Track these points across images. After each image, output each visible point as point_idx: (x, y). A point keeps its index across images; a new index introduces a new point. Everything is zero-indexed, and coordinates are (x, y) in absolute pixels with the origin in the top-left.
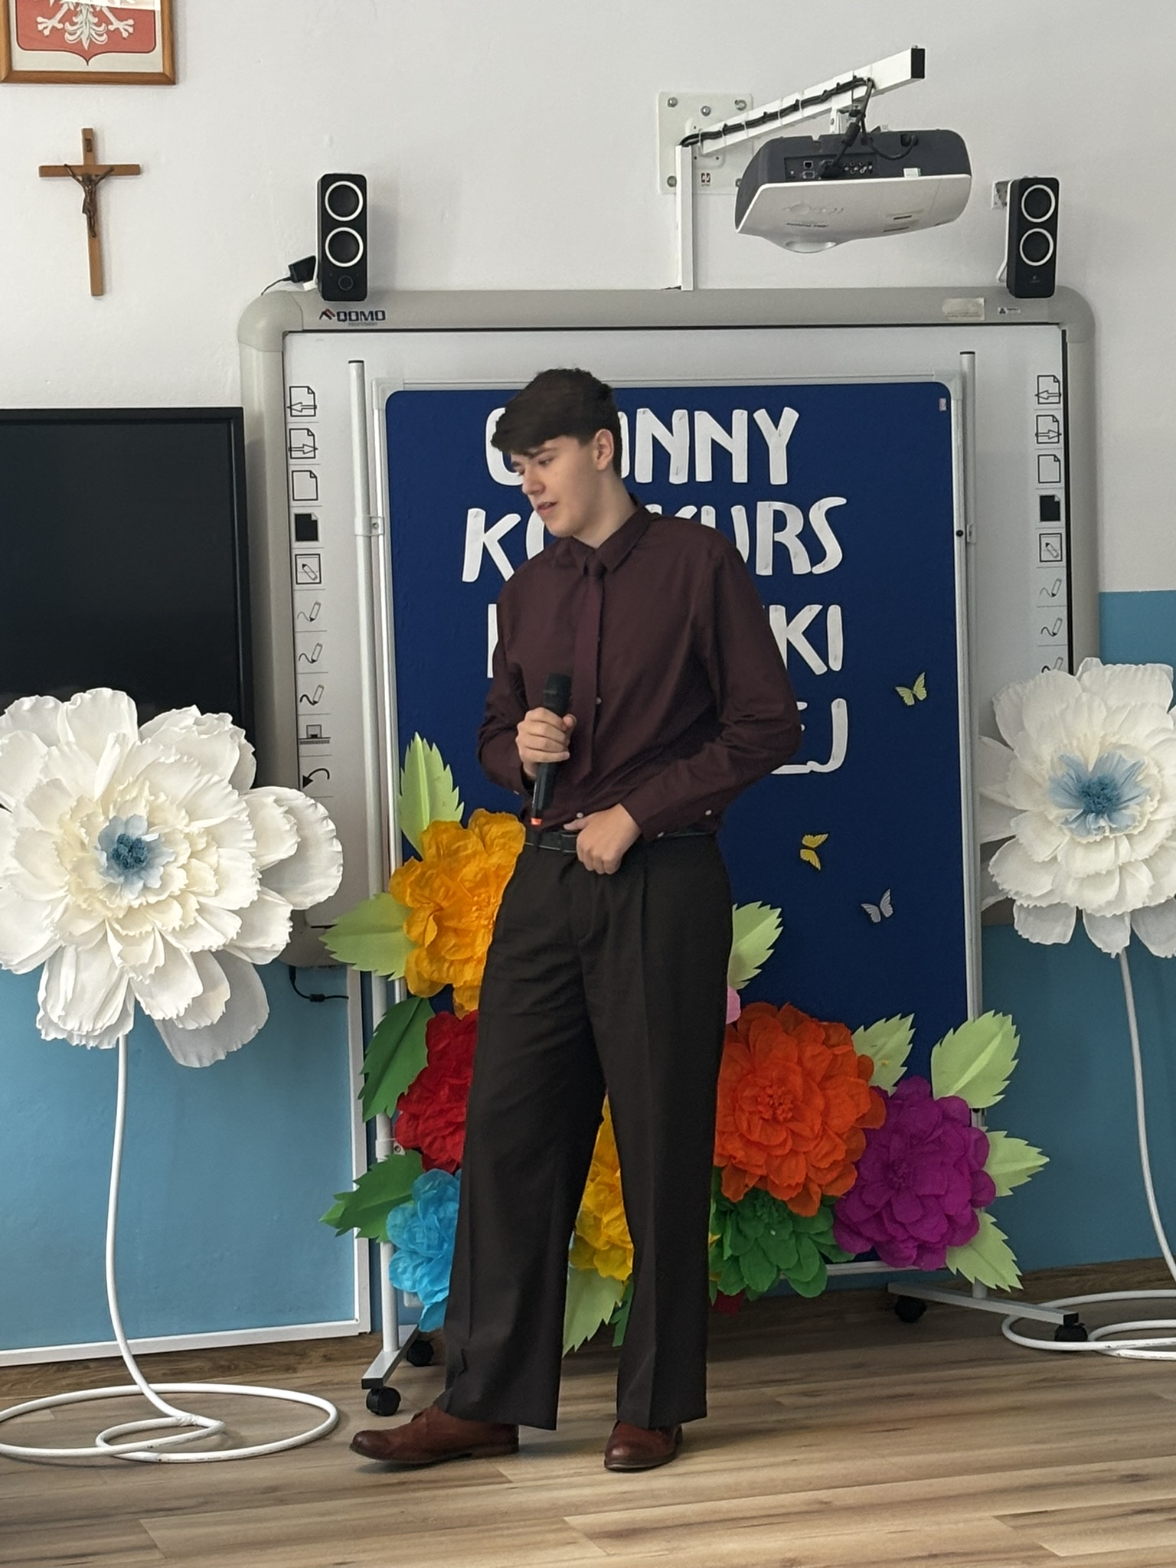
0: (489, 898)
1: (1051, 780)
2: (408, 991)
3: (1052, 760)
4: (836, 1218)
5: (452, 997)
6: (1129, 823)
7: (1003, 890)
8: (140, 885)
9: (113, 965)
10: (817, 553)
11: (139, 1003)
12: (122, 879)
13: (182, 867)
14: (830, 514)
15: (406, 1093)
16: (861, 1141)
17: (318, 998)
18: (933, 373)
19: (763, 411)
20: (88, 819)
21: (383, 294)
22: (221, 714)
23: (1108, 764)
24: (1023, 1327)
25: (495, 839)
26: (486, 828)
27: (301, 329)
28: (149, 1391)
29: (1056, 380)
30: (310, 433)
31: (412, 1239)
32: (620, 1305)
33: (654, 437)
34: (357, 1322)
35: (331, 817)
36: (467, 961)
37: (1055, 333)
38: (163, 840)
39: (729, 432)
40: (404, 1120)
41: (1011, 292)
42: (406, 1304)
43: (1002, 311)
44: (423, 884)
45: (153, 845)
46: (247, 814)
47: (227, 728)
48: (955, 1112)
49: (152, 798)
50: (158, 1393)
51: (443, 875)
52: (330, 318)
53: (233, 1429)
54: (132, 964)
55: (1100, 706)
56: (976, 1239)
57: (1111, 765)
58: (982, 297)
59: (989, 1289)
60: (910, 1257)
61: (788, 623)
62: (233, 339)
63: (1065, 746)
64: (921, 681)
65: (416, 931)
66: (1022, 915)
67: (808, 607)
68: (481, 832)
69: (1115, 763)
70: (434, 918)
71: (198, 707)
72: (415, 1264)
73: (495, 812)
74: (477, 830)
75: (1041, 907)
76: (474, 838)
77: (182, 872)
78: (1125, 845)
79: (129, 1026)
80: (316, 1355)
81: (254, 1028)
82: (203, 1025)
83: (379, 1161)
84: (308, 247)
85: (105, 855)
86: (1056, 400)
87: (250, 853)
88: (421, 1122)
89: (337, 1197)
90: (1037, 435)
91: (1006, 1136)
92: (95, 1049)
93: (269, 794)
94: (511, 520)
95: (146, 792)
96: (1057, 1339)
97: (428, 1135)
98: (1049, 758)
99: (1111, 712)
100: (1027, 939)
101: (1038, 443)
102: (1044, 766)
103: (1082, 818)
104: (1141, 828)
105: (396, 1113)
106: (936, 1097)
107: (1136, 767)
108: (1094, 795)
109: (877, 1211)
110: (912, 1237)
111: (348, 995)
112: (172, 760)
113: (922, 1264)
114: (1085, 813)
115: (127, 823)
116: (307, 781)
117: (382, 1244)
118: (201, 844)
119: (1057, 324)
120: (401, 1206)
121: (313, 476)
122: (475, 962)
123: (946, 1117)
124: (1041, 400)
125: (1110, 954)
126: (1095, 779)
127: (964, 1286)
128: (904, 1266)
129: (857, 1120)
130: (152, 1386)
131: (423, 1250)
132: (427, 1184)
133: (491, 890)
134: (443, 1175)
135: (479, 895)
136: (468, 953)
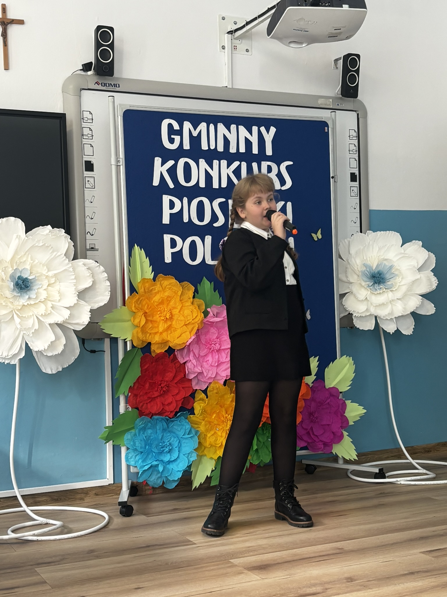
0: (164, 309)
1: (361, 272)
2: (133, 345)
3: (361, 264)
5: (150, 348)
6: (391, 286)
7: (348, 310)
8: (27, 297)
9: (17, 328)
10: (283, 182)
11: (28, 344)
12: (19, 294)
13: (45, 290)
14: (288, 168)
15: (132, 386)
16: (302, 404)
17: (93, 352)
18: (323, 118)
19: (263, 127)
20: (5, 269)
21: (118, 79)
22: (60, 229)
23: (380, 267)
24: (358, 474)
25: (167, 285)
26: (162, 282)
27: (87, 88)
28: (28, 510)
29: (355, 132)
30: (91, 130)
31: (134, 444)
32: (214, 469)
33: (224, 134)
34: (108, 479)
35: (105, 271)
36: (156, 333)
37: (354, 114)
38: (37, 278)
39: (251, 134)
40: (132, 397)
41: (342, 96)
42: (132, 471)
43: (338, 105)
44: (139, 303)
45: (32, 281)
46: (72, 268)
47: (62, 234)
48: (334, 392)
49: (32, 261)
50: (31, 511)
51: (146, 300)
52: (99, 85)
53: (66, 525)
54: (24, 327)
55: (376, 246)
56: (342, 441)
57: (382, 267)
58: (331, 99)
59: (346, 460)
60: (321, 448)
62: (60, 91)
63: (365, 260)
64: (320, 231)
65: (137, 321)
66: (356, 319)
67: (280, 202)
68: (161, 283)
70: (144, 316)
71: (51, 225)
72: (136, 454)
73: (166, 275)
74: (159, 282)
75: (363, 316)
76: (159, 285)
77: (45, 292)
78: (391, 294)
79: (23, 354)
80: (92, 493)
81: (73, 358)
82: (55, 354)
83: (121, 413)
85: (12, 283)
86: (355, 138)
87: (73, 284)
88: (138, 397)
89: (105, 428)
90: (349, 151)
91: (351, 402)
92: (8, 364)
93: (80, 262)
94: (171, 163)
95: (29, 259)
96: (375, 478)
97: (141, 402)
99: (380, 249)
100: (359, 328)
101: (349, 153)
102: (358, 267)
103: (373, 285)
104: (396, 288)
105: (128, 394)
106: (327, 387)
107: (391, 267)
108: (376, 277)
109: (308, 430)
110: (321, 440)
111: (103, 350)
112: (41, 244)
113: (325, 450)
114: (374, 283)
115: (21, 272)
117: (122, 447)
118: (53, 280)
119: (355, 111)
120: (130, 431)
121: (92, 146)
122: (159, 334)
123: (331, 395)
124: (351, 138)
125: (389, 332)
126: (376, 271)
127: (335, 459)
128: (318, 452)
130: (29, 508)
131: (139, 449)
132: (140, 422)
133: (165, 306)
134: (147, 419)
135: (160, 308)
136: (156, 330)
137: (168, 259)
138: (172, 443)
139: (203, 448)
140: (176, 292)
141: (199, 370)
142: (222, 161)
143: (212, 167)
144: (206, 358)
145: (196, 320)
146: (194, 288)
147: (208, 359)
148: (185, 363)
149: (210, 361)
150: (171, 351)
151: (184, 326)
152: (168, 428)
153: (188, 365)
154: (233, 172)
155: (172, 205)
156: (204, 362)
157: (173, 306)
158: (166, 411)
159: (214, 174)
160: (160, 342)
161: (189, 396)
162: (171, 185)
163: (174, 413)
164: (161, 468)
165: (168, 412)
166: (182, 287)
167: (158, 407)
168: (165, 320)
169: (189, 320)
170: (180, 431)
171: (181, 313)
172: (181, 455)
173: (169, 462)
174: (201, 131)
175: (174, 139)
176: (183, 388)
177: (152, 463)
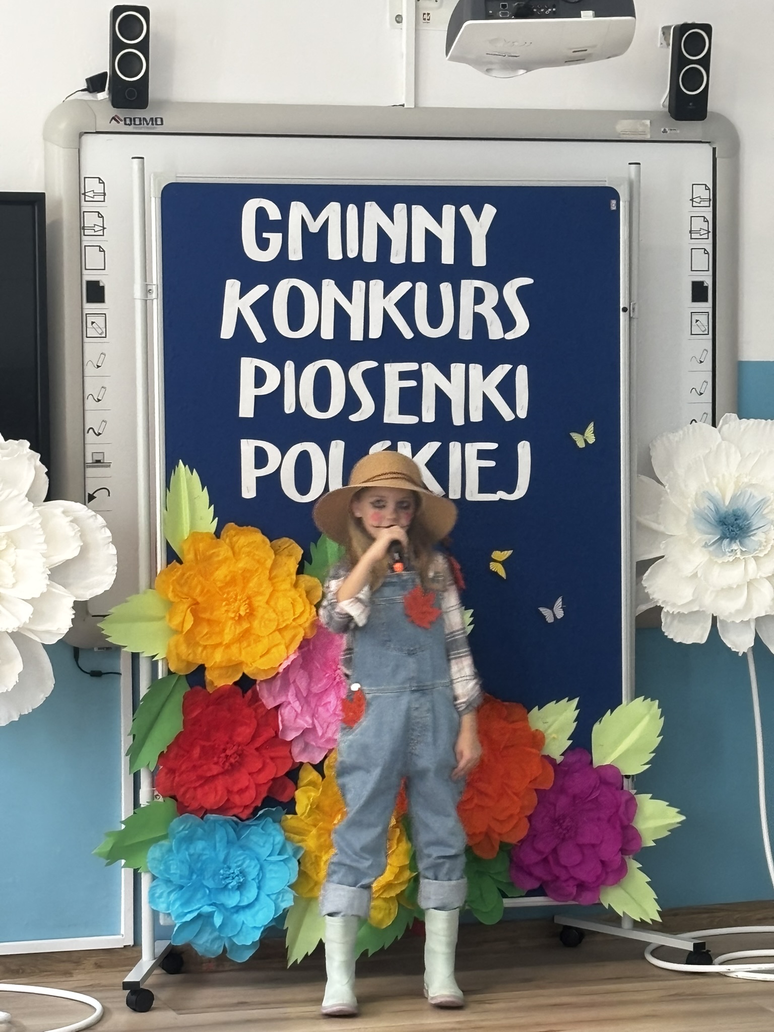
0: (236, 596)
1: (695, 512)
2: (169, 670)
3: (696, 494)
4: (511, 861)
5: (203, 676)
6: (757, 548)
7: (653, 598)
10: (508, 322)
14: (521, 292)
15: (165, 752)
16: (534, 798)
17: (96, 674)
18: (606, 180)
19: (468, 206)
21: (163, 104)
22: (21, 440)
23: (741, 499)
24: (662, 953)
25: (242, 547)
26: (235, 539)
27: (95, 131)
29: (707, 188)
30: (100, 216)
31: (167, 870)
33: (378, 225)
34: (123, 937)
35: (109, 526)
37: (707, 150)
39: (440, 222)
40: (163, 774)
41: (671, 116)
42: (162, 922)
43: (665, 131)
44: (183, 581)
46: (40, 521)
48: (610, 778)
51: (199, 576)
52: (118, 122)
53: (17, 1019)
55: (735, 452)
56: (625, 880)
57: (743, 500)
58: (648, 119)
59: (635, 922)
60: (571, 894)
61: (485, 377)
62: (39, 137)
63: (707, 484)
64: (591, 427)
65: (177, 620)
66: (669, 619)
67: (500, 366)
68: (231, 540)
69: (746, 500)
70: (191, 610)
72: (169, 890)
73: (242, 526)
74: (227, 541)
75: (683, 614)
76: (226, 547)
78: (752, 565)
80: (89, 963)
81: (42, 696)
83: (142, 806)
84: (101, 63)
86: (707, 204)
87: (41, 553)
88: (177, 774)
89: (109, 834)
90: (691, 232)
91: (651, 798)
93: (58, 505)
94: (260, 290)
96: (688, 962)
97: (182, 786)
98: (694, 493)
99: (744, 459)
100: (672, 639)
101: (691, 239)
102: (689, 500)
103: (719, 542)
104: (766, 552)
105: (157, 768)
106: (596, 765)
108: (729, 524)
109: (544, 856)
110: (573, 878)
111: (122, 671)
113: (581, 899)
114: (722, 539)
116: (91, 497)
117: (143, 875)
118: (2, 545)
119: (709, 143)
120: (159, 843)
121: (101, 250)
122: (223, 647)
123: (603, 782)
124: (695, 204)
125: (738, 653)
126: (731, 511)
127: (615, 919)
128: (567, 901)
129: (530, 782)
131: (176, 880)
132: (181, 825)
133: (238, 589)
134: (193, 819)
135: (228, 593)
136: (218, 640)
137: (249, 491)
138: (247, 870)
139: (312, 884)
140: (263, 560)
141: (307, 722)
142: (372, 283)
143: (349, 296)
144: (324, 698)
145: (301, 621)
146: (302, 552)
147: (328, 700)
148: (277, 708)
149: (332, 704)
150: (246, 683)
151: (277, 633)
152: (239, 838)
153: (282, 711)
154: (395, 305)
155: (260, 378)
156: (319, 706)
157: (255, 590)
158: (235, 806)
159: (355, 310)
160: (224, 664)
161: (287, 774)
162: (260, 337)
163: (251, 810)
164: (218, 920)
165: (240, 807)
166: (275, 552)
167: (218, 798)
168: (237, 618)
169: (286, 620)
170: (264, 846)
171: (272, 603)
172: (263, 896)
173: (238, 909)
174: (327, 220)
175: (268, 240)
176: (272, 759)
177: (201, 909)
